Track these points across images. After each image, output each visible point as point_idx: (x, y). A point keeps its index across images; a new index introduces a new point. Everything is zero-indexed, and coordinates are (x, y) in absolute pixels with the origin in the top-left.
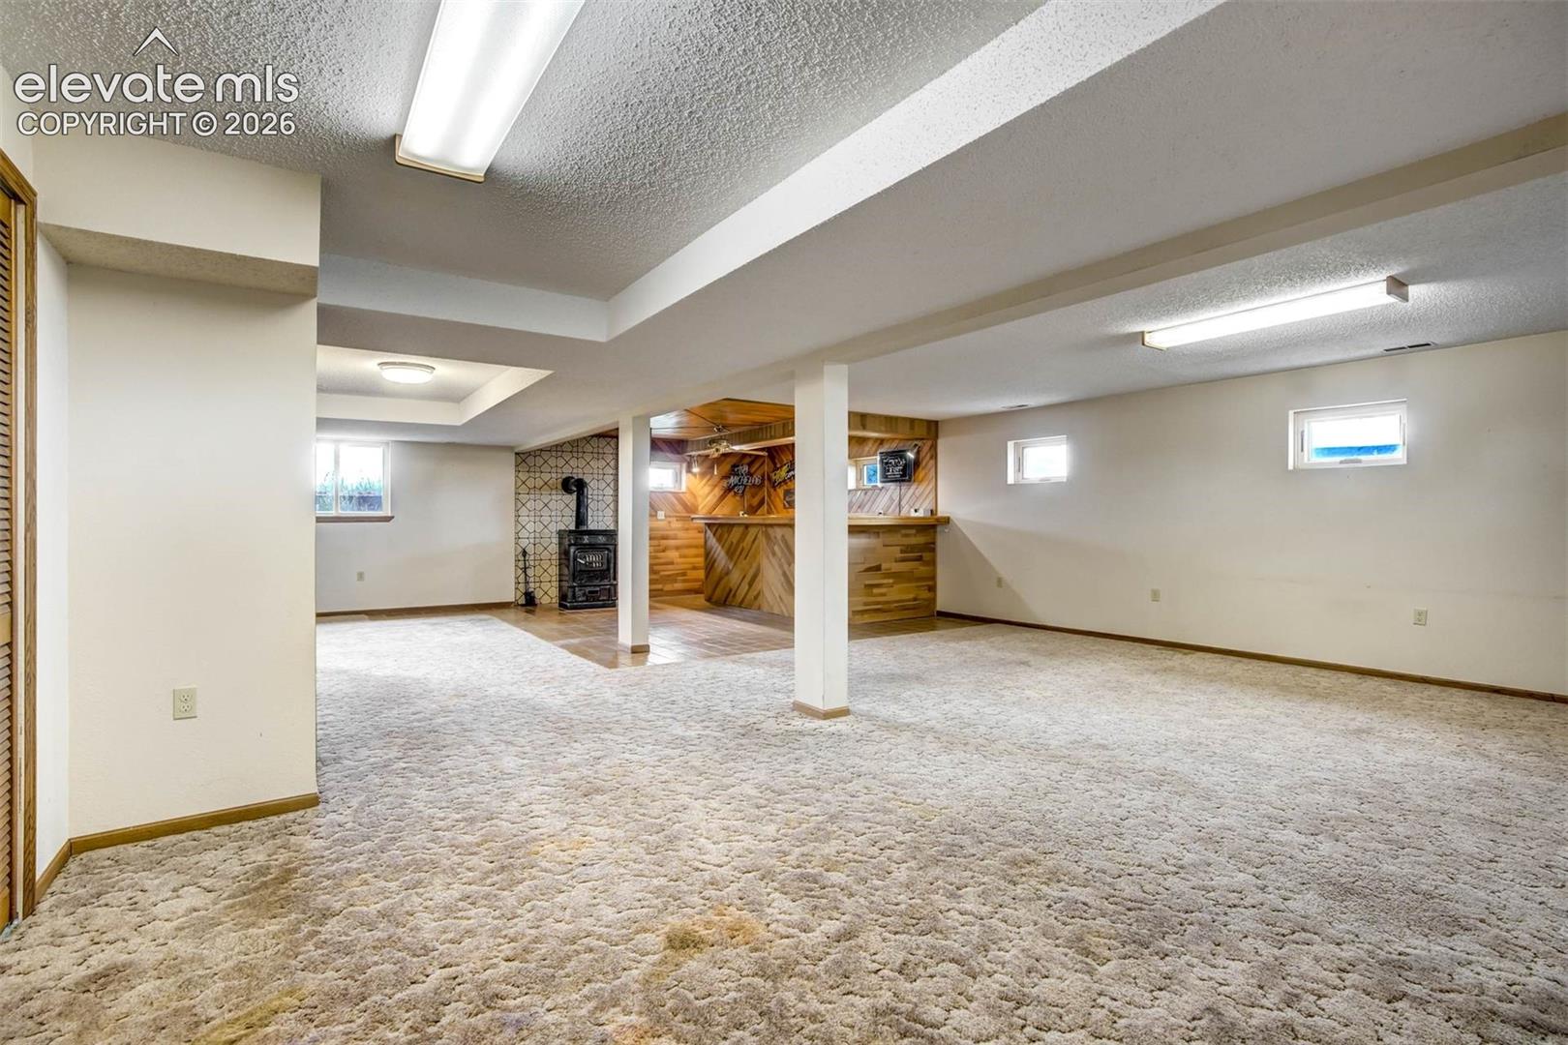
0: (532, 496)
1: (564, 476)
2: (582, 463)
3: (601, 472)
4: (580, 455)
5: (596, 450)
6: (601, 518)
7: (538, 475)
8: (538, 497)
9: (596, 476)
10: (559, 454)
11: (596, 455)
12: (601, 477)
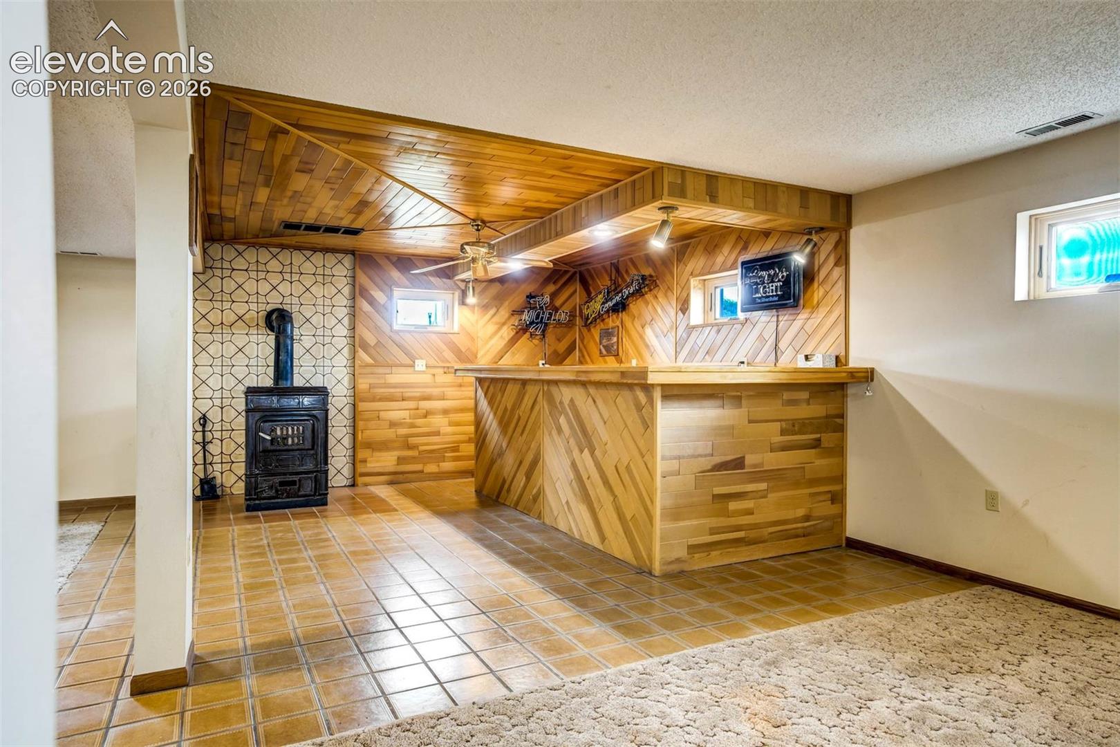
0: (218, 337)
1: (269, 308)
2: (298, 289)
3: (328, 302)
4: (295, 277)
5: (320, 271)
6: (327, 370)
7: (227, 305)
8: (227, 337)
9: (320, 309)
10: (262, 275)
11: (320, 279)
12: (328, 310)
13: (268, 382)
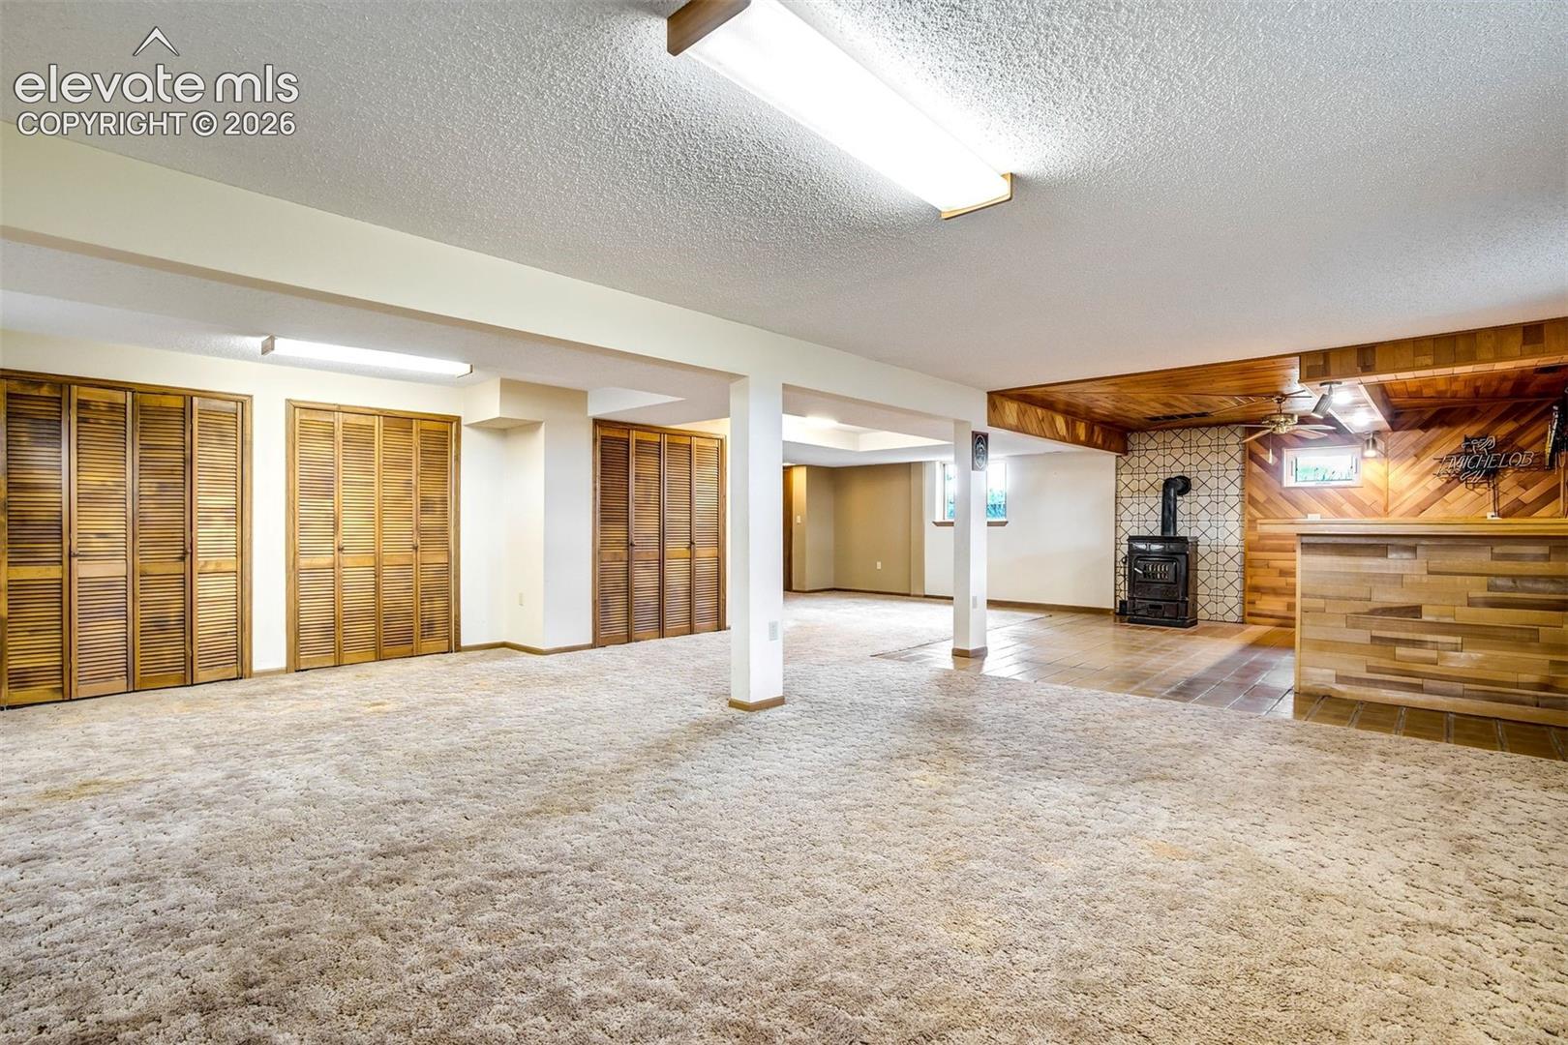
0: (1136, 500)
1: (1168, 476)
2: (1195, 459)
3: (1221, 467)
4: (1194, 450)
5: (1215, 442)
6: (1221, 524)
7: (1142, 476)
8: (1142, 500)
9: (1215, 474)
10: (1168, 451)
11: (1214, 449)
12: (1221, 474)
13: (1158, 533)
